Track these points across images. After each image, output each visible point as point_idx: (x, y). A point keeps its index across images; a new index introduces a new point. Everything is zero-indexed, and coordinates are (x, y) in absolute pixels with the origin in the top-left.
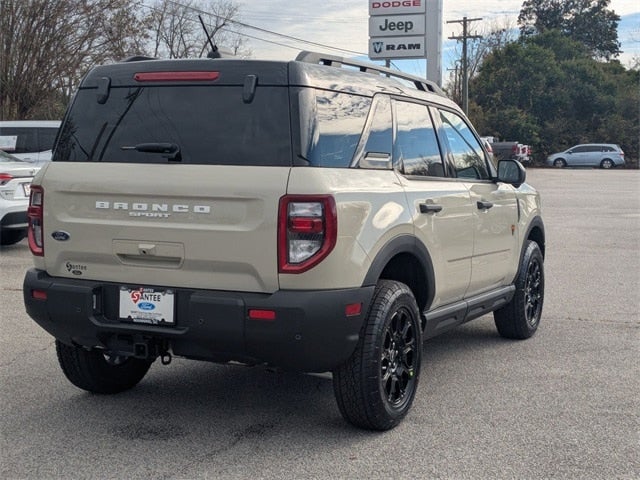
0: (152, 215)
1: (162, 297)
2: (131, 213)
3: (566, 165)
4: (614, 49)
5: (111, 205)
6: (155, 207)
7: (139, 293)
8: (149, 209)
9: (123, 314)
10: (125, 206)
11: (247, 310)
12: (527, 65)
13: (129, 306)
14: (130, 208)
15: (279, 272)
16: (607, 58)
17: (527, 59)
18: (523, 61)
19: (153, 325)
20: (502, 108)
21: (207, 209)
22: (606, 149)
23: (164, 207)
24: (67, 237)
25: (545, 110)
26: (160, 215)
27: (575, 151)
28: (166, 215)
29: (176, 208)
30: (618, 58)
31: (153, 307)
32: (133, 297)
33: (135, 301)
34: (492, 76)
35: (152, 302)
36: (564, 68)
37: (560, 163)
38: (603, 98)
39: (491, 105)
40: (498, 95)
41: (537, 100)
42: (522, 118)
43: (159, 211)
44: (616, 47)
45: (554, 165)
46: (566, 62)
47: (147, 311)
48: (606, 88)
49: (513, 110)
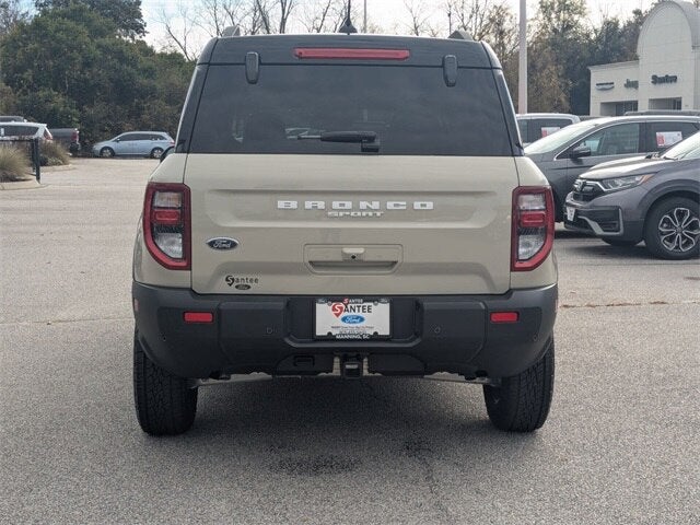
0: (359, 214)
1: (373, 307)
2: (330, 213)
3: (114, 155)
4: (140, 29)
5: (301, 205)
6: (363, 205)
7: (342, 305)
8: (356, 208)
9: (321, 330)
10: (321, 205)
11: (488, 313)
12: (59, 41)
13: (327, 321)
14: (329, 207)
15: (511, 270)
16: (132, 37)
17: (59, 35)
18: (53, 38)
19: (363, 340)
20: (36, 90)
21: (430, 205)
22: (156, 137)
23: (376, 205)
24: (234, 245)
25: (82, 93)
26: (370, 214)
27: (123, 139)
28: (378, 214)
29: (390, 205)
30: (143, 38)
31: (362, 319)
32: (334, 309)
33: (337, 315)
34: (19, 52)
35: (361, 314)
36: (99, 46)
37: (108, 152)
38: (142, 81)
39: (21, 86)
40: (28, 75)
41: (73, 81)
42: (59, 101)
43: (369, 209)
44: (141, 27)
45: (101, 155)
46: (99, 40)
47: (355, 325)
48: (145, 71)
49: (46, 93)
